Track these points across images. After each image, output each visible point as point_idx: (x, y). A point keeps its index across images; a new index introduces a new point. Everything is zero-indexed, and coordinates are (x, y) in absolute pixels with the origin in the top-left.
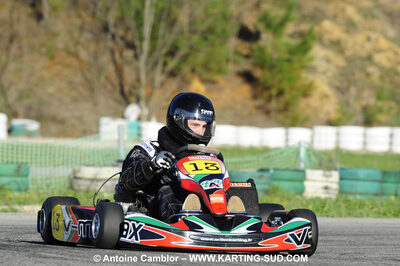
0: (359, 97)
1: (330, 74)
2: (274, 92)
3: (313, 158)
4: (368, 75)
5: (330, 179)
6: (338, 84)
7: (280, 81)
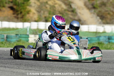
0: (44, 14)
1: (36, 7)
2: (19, 12)
3: (31, 31)
4: (46, 7)
5: (36, 37)
6: (38, 10)
7: (21, 9)
